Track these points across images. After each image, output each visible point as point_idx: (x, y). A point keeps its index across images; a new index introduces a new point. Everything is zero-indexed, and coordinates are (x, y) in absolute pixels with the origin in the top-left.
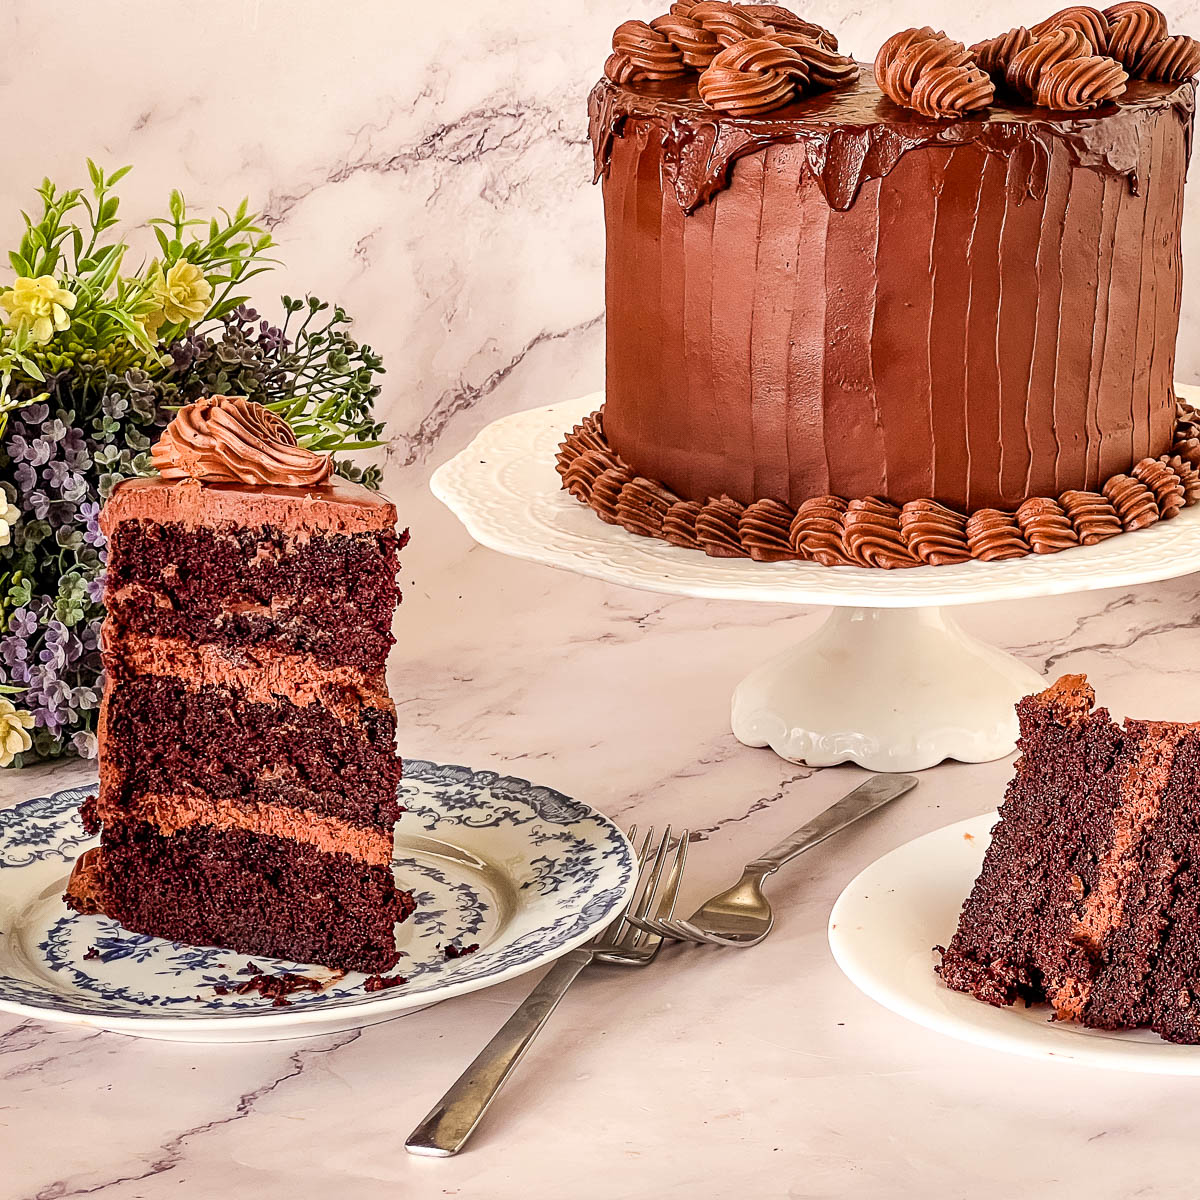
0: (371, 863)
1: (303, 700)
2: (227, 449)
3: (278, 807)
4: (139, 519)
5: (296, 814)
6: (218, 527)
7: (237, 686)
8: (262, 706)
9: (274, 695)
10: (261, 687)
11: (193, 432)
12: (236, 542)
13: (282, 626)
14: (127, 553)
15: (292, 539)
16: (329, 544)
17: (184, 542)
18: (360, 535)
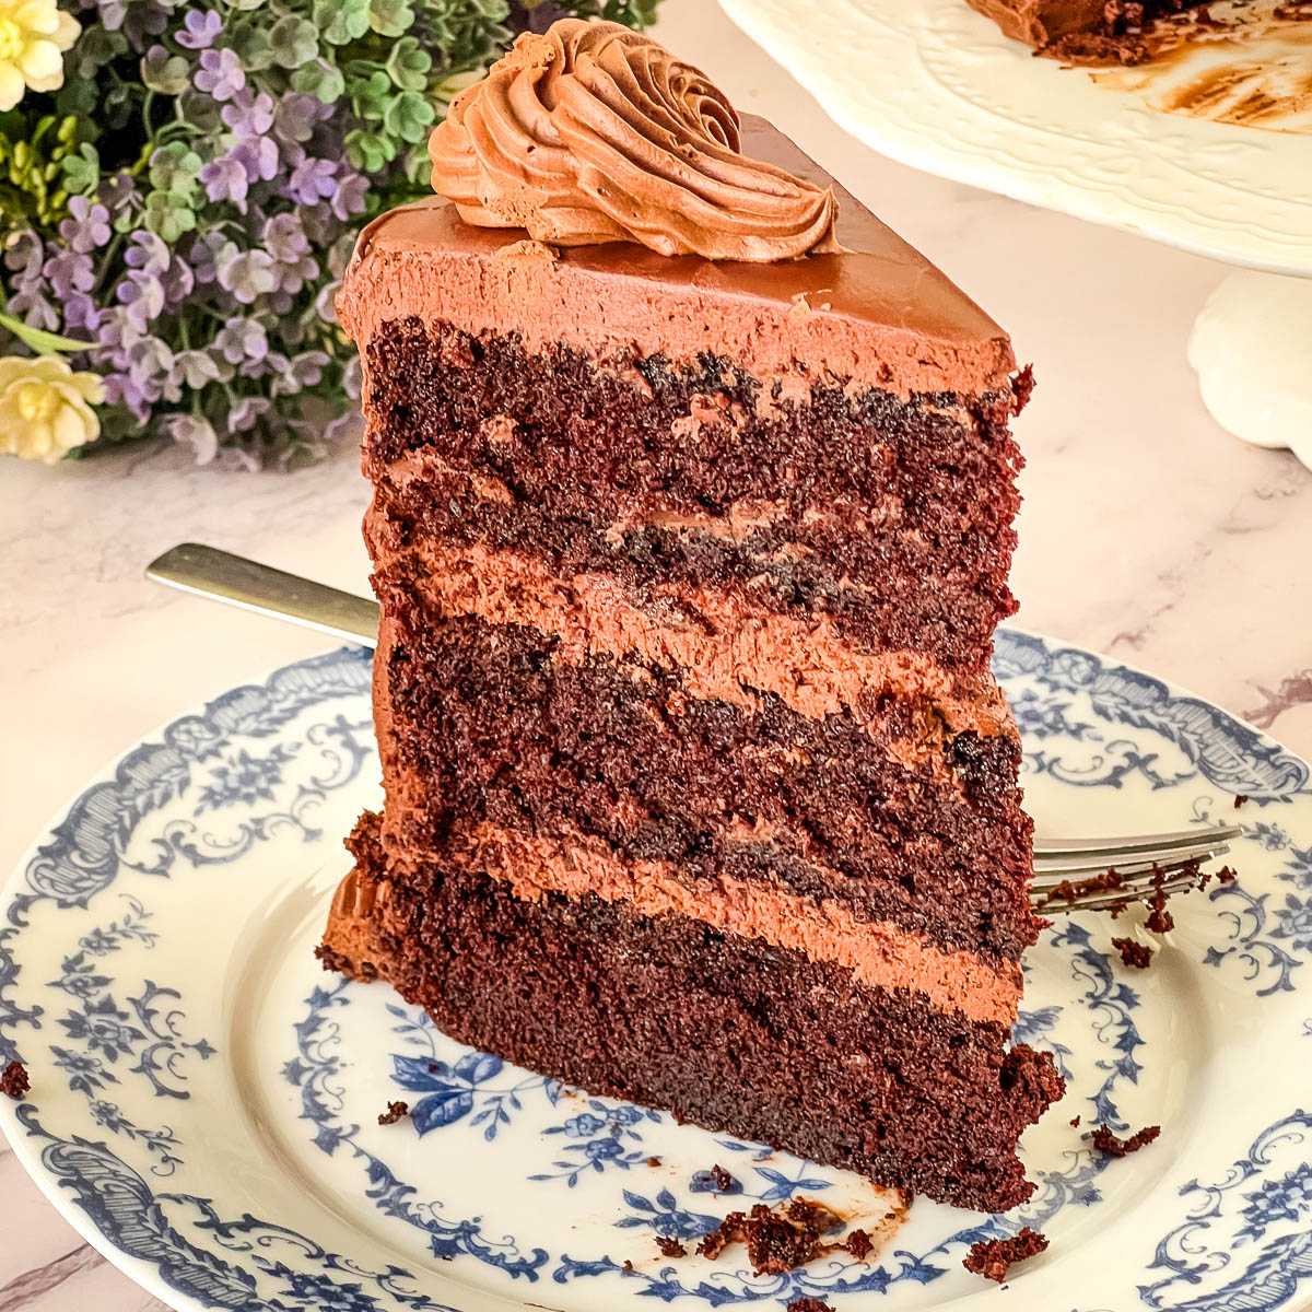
0: (974, 1015)
1: (813, 704)
2: (605, 185)
3: (766, 890)
4: (423, 317)
5: (806, 908)
6: (598, 353)
7: (665, 663)
8: (722, 705)
9: (746, 688)
10: (718, 671)
11: (525, 142)
12: (641, 382)
13: (757, 558)
14: (402, 381)
15: (768, 388)
16: (857, 409)
17: (524, 368)
18: (930, 398)
